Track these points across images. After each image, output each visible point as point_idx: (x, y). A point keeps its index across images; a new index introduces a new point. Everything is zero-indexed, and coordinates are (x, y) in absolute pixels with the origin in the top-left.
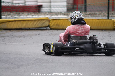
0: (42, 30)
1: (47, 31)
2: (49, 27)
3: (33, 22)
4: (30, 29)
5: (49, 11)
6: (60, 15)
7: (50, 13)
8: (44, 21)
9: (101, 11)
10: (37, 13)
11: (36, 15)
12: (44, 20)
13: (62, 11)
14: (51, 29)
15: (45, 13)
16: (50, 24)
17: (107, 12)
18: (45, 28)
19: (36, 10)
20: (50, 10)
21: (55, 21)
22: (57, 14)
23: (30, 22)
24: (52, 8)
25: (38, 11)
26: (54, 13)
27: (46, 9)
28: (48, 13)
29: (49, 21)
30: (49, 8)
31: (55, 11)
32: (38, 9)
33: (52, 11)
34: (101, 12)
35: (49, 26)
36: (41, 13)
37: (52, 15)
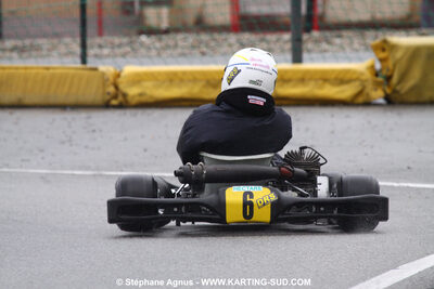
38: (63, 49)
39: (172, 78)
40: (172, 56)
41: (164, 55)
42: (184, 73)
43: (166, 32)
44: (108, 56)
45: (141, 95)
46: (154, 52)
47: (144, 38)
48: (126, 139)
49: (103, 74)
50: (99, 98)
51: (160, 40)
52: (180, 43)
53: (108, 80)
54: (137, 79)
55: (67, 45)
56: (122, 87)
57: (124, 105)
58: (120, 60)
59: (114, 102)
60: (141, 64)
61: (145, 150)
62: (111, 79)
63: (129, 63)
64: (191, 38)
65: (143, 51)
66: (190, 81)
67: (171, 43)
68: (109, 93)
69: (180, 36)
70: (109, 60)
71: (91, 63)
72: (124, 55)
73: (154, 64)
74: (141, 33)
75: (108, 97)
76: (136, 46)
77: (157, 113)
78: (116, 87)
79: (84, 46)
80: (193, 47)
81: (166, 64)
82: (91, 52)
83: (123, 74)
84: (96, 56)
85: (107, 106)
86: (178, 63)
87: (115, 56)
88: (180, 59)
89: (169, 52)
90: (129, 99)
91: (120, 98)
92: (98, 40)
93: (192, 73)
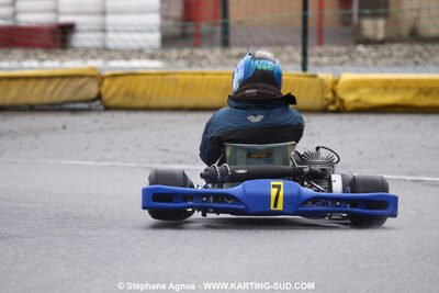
0: (75, 111)
1: (94, 116)
2: (98, 102)
3: (42, 84)
4: (32, 108)
5: (98, 43)
6: (139, 58)
7: (104, 51)
8: (83, 80)
9: (281, 44)
10: (58, 51)
11: (52, 57)
12: (81, 76)
13: (143, 44)
14: (107, 108)
15: (86, 53)
16: (103, 90)
17: (300, 49)
18: (85, 106)
19: (53, 40)
20: (103, 40)
21: (119, 81)
22: (127, 54)
23: (31, 84)
24: (111, 36)
25: (60, 43)
26: (117, 50)
27: (90, 39)
28: (94, 53)
29: (99, 78)
30: (99, 35)
31: (121, 45)
32: (60, 37)
33: (111, 45)
34: (278, 49)
35: (99, 97)
36: (69, 51)
37: (111, 59)
38: (285, 57)
39: (387, 86)
40: (387, 65)
41: (379, 64)
42: (398, 81)
43: (382, 42)
44: (328, 64)
45: (357, 101)
46: (370, 61)
47: (361, 48)
48: (342, 142)
49: (322, 81)
50: (318, 104)
51: (376, 50)
52: (396, 54)
53: (326, 86)
54: (354, 86)
55: (289, 53)
56: (339, 93)
57: (341, 110)
58: (338, 68)
59: (332, 107)
60: (358, 72)
61: (360, 153)
62: (330, 86)
63: (346, 71)
64: (405, 49)
65: (360, 60)
66: (403, 88)
67: (386, 52)
68: (327, 99)
69: (395, 47)
70: (329, 68)
71: (311, 70)
72: (342, 64)
73: (370, 72)
74: (358, 42)
75: (326, 103)
76: (354, 55)
77: (372, 118)
78: (334, 93)
79: (305, 54)
80: (407, 57)
81: (381, 72)
82: (311, 60)
83: (341, 81)
84: (316, 64)
85: (325, 111)
86: (393, 72)
87: (334, 64)
88: (394, 68)
89: (384, 61)
90: (346, 104)
91: (338, 104)
92: (318, 49)
93: (406, 81)
